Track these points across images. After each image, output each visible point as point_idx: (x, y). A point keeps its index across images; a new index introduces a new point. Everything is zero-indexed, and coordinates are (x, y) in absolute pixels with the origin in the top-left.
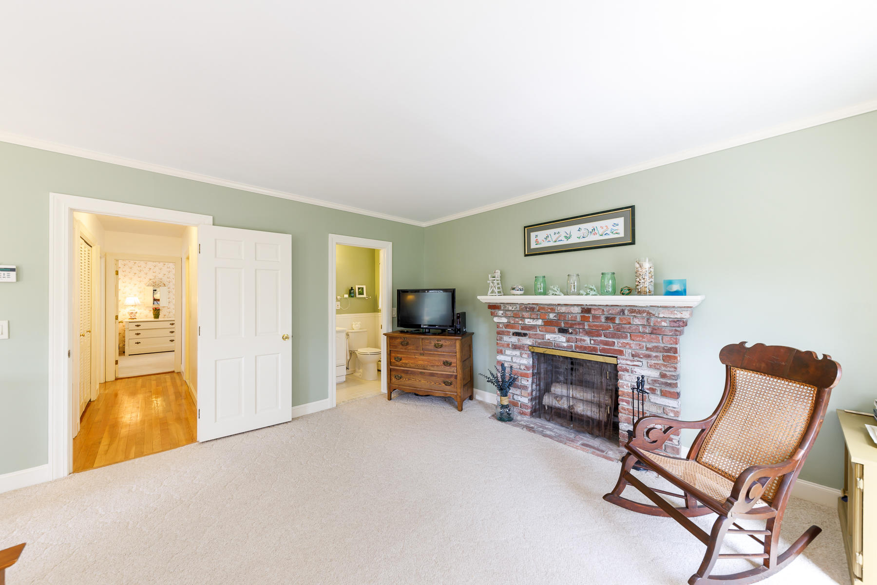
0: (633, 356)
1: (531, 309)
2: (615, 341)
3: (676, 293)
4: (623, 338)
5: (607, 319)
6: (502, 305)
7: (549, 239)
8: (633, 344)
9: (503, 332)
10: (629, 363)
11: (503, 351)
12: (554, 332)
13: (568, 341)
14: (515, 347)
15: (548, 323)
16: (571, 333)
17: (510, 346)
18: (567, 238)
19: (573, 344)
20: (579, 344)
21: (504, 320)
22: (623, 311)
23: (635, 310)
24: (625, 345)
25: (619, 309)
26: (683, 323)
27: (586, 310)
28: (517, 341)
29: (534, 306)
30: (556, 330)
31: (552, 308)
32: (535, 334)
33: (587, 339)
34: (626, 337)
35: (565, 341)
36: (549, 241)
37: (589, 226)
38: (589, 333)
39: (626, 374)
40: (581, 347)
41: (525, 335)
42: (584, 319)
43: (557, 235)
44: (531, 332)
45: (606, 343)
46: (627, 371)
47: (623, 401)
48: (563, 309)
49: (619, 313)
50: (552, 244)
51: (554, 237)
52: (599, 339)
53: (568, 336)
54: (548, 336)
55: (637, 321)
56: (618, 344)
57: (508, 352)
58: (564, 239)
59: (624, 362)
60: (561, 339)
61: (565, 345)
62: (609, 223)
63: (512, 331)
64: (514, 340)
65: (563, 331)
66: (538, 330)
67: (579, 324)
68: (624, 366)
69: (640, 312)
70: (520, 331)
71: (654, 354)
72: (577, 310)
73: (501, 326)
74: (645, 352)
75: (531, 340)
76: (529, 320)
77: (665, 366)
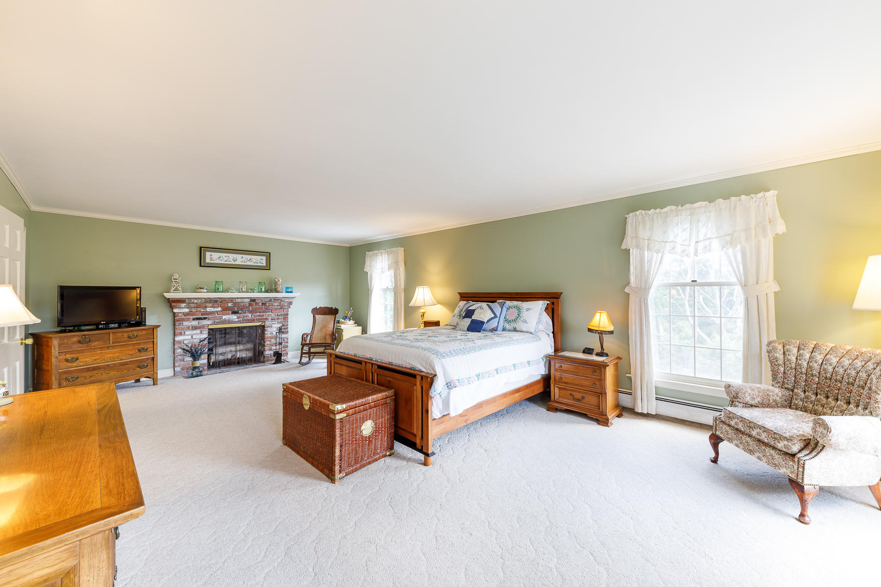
0: (272, 319)
1: (214, 302)
2: (264, 314)
3: (289, 292)
4: (268, 312)
5: (263, 304)
6: (187, 299)
7: (222, 258)
8: (273, 315)
9: (183, 319)
10: (270, 323)
11: (183, 332)
12: (228, 314)
13: (238, 318)
14: (195, 328)
15: (225, 310)
16: (241, 313)
17: (191, 328)
18: (235, 261)
19: (242, 319)
20: (245, 318)
21: (187, 310)
22: (271, 300)
23: (276, 299)
24: (268, 315)
25: (269, 299)
26: (291, 303)
27: (253, 300)
28: (197, 323)
29: (218, 299)
30: (230, 312)
31: (231, 300)
32: (214, 317)
33: (250, 315)
34: (269, 312)
35: (236, 318)
36: (221, 260)
37: (249, 257)
38: (251, 312)
39: (269, 328)
40: (246, 320)
41: (205, 318)
42: (250, 305)
43: (227, 258)
44: (210, 316)
45: (260, 316)
46: (269, 327)
47: (267, 341)
48: (239, 300)
49: (269, 301)
50: (223, 262)
51: (226, 259)
52: (257, 314)
53: (238, 315)
54: (224, 317)
55: (276, 304)
56: (266, 315)
57: (187, 333)
58: (232, 260)
59: (268, 323)
60: (234, 317)
61: (236, 320)
62: (259, 258)
63: (191, 317)
64: (195, 323)
65: (234, 313)
66: (216, 314)
67: (247, 308)
68: (268, 325)
69: (278, 300)
70: (200, 317)
71: (280, 317)
72: (248, 300)
73: (180, 315)
74: (277, 317)
75: (211, 321)
76: (210, 308)
77: (284, 321)
